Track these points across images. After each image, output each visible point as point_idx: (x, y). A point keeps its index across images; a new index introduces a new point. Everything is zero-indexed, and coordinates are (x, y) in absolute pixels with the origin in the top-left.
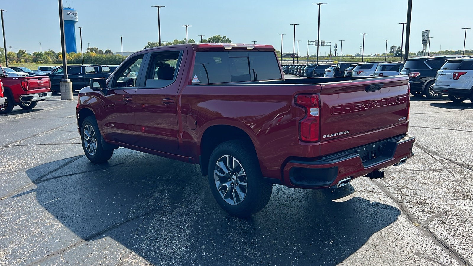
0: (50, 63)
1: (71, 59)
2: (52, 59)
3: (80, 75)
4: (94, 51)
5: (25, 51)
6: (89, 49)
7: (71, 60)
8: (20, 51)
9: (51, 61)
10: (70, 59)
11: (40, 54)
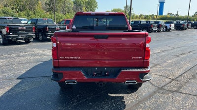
9: (151, 18)
11: (147, 16)
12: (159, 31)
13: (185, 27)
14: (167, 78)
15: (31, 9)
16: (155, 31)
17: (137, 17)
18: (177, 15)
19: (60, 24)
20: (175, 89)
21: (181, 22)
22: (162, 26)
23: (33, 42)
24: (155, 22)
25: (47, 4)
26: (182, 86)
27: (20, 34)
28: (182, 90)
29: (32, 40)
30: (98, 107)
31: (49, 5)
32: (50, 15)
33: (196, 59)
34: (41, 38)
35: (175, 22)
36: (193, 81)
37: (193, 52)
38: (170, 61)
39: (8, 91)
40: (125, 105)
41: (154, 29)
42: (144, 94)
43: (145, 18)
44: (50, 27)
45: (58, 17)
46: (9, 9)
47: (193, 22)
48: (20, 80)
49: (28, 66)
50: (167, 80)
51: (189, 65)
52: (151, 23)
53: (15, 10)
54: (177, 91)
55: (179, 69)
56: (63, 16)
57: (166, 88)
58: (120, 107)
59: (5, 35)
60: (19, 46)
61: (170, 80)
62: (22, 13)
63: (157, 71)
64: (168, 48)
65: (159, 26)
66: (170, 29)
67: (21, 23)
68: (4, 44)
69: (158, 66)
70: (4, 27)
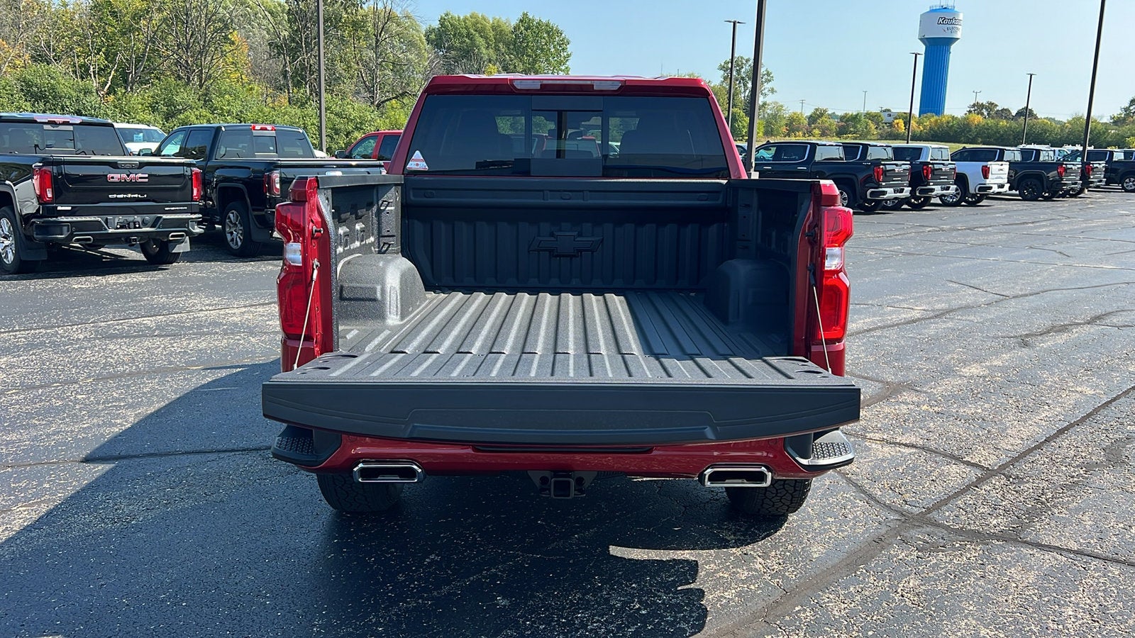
0: (872, 137)
1: (922, 129)
2: (880, 129)
3: (801, 165)
4: (987, 110)
5: (825, 111)
6: (974, 105)
7: (921, 131)
8: (817, 110)
9: (875, 133)
10: (919, 130)
11: (855, 118)
12: (919, 202)
13: (1072, 180)
14: (959, 459)
15: (185, 73)
16: (897, 205)
17: (792, 125)
18: (1026, 113)
19: (349, 156)
20: (998, 523)
21: (1048, 153)
22: (936, 173)
23: (188, 257)
24: (899, 154)
25: (277, 48)
26: (1040, 508)
27: (115, 211)
28: (1043, 531)
29: (184, 247)
30: (548, 621)
31: (294, 53)
32: (295, 111)
33: (1128, 358)
34: (235, 236)
35: (1013, 154)
36: (1107, 477)
37: (1114, 320)
38: (975, 370)
39: (27, 529)
40: (704, 613)
41: (890, 193)
42: (817, 551)
43: (841, 132)
44: (289, 173)
45: (340, 124)
46: (60, 75)
47: (1119, 156)
48: (101, 468)
49: (153, 392)
50: (956, 474)
51: (1089, 391)
52: (873, 154)
53: (94, 83)
54: (1013, 537)
55: (1025, 410)
56: (371, 115)
57: (946, 516)
58: (672, 624)
59: (27, 218)
60: (112, 279)
61: (973, 474)
62: (137, 97)
63: (902, 423)
64: (968, 296)
65: (920, 176)
66: (984, 193)
67: (126, 152)
68: (25, 268)
69: (907, 396)
70: (24, 172)
